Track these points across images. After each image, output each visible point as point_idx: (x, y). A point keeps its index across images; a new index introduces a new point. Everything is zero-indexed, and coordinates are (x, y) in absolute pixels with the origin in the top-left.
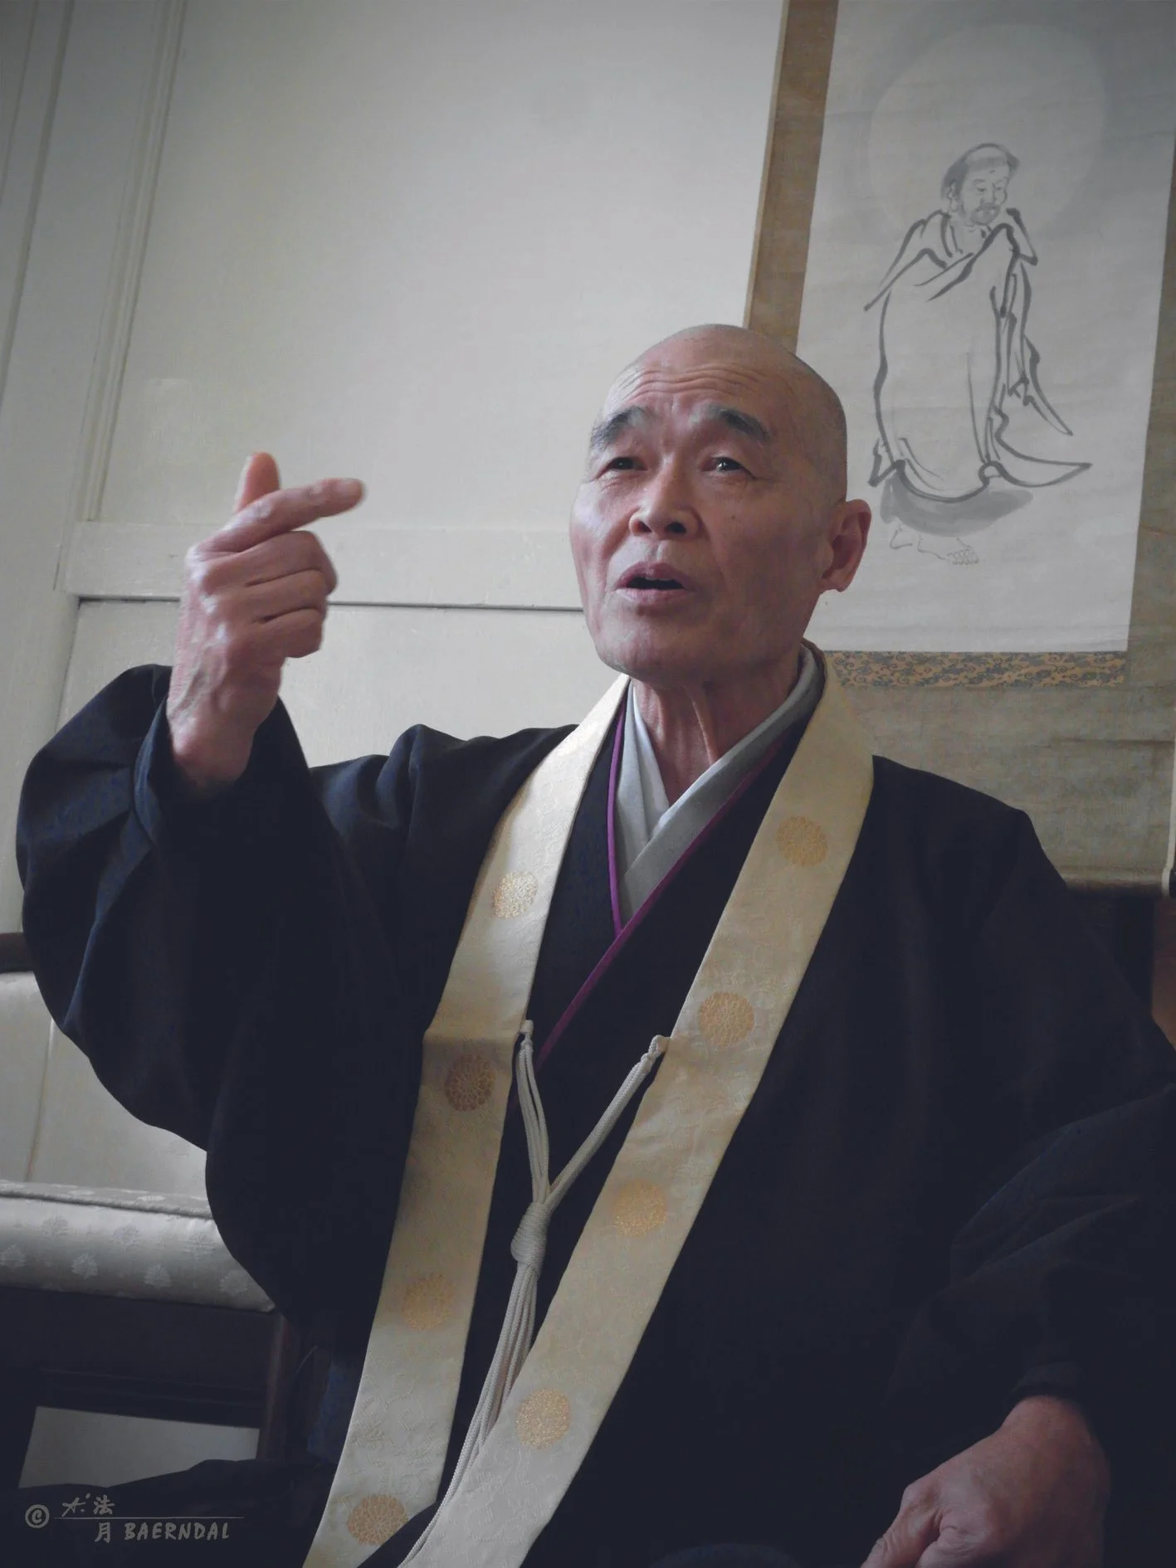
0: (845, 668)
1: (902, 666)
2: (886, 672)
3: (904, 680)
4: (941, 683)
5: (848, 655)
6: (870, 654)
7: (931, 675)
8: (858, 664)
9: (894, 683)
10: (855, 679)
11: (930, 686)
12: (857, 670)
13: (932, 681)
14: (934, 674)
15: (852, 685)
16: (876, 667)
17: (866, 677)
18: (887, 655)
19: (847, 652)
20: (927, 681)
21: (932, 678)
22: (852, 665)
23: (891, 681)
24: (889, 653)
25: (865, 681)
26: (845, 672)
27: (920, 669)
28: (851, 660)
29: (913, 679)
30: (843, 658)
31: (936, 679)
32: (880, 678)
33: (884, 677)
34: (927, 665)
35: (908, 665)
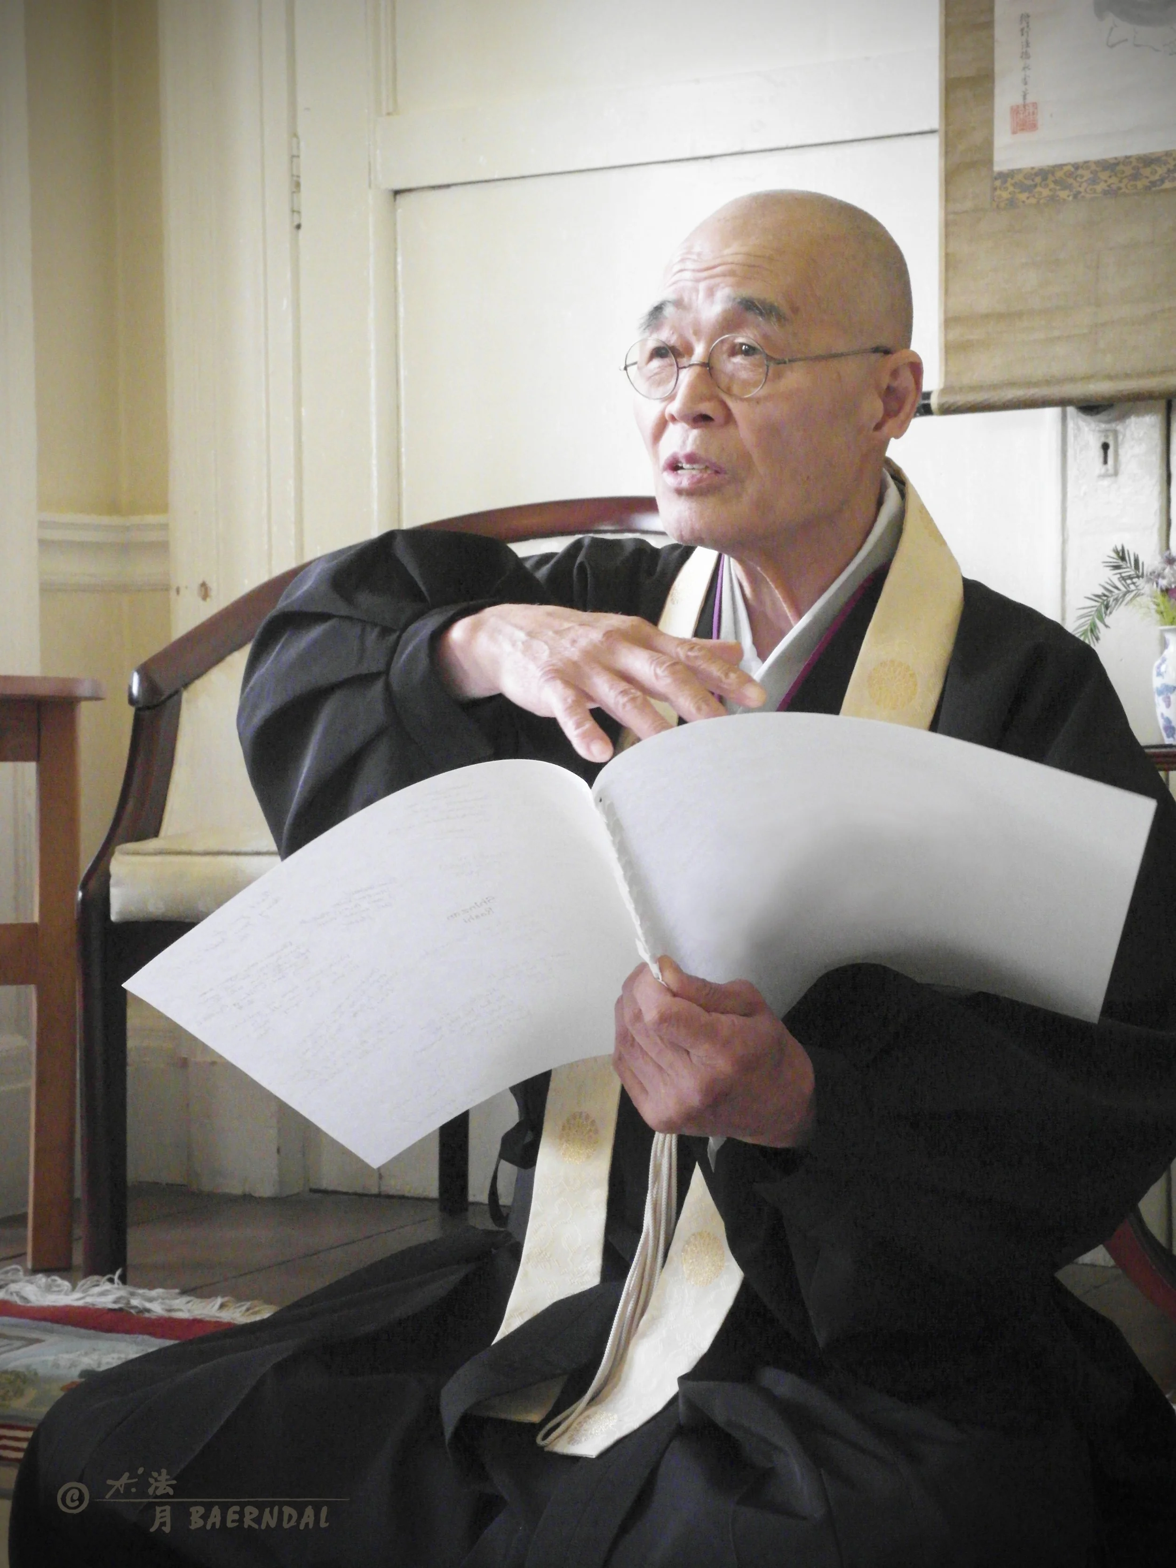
0: (1075, 179)
1: (1129, 171)
2: (1114, 180)
3: (1132, 186)
4: (1167, 185)
5: (1076, 166)
6: (1098, 163)
7: (1157, 177)
8: (1087, 175)
9: (1123, 190)
10: (1086, 191)
11: (1157, 188)
12: (1086, 181)
13: (1158, 183)
14: (1160, 176)
15: (1083, 197)
16: (1104, 175)
17: (1095, 187)
18: (1115, 161)
19: (1076, 164)
20: (1153, 184)
21: (1158, 180)
22: (1082, 176)
23: (1120, 188)
24: (1116, 158)
25: (1095, 191)
26: (1075, 184)
27: (1146, 171)
28: (1080, 172)
29: (1140, 184)
30: (1073, 169)
31: (1162, 180)
32: (1109, 186)
33: (1112, 186)
34: (1153, 166)
35: (1133, 168)
